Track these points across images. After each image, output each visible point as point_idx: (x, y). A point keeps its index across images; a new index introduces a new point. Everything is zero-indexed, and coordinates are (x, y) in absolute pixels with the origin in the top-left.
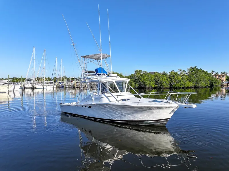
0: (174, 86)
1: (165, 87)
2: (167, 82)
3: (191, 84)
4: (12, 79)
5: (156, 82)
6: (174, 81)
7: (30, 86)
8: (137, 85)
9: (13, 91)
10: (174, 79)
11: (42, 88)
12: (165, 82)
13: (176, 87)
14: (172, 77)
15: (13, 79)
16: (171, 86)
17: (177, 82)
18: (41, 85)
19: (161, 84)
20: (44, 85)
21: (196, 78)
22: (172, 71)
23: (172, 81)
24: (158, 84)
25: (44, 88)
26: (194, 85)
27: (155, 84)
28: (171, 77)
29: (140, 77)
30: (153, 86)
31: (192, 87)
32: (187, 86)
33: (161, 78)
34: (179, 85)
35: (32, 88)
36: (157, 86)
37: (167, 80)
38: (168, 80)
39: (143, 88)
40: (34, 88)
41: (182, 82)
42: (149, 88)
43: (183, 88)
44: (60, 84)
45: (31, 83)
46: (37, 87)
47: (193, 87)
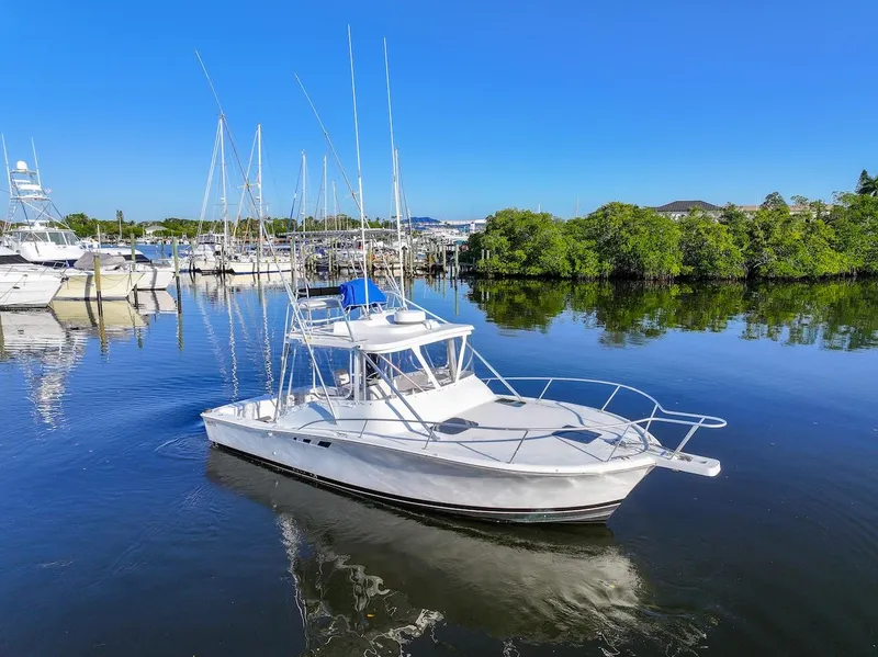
0: (764, 270)
1: (724, 275)
2: (737, 253)
3: (845, 260)
4: (163, 224)
5: (690, 255)
6: (767, 251)
7: (212, 264)
8: (608, 266)
9: (152, 290)
10: (767, 239)
11: (253, 273)
12: (727, 253)
13: (771, 275)
14: (761, 234)
15: (166, 223)
16: (751, 268)
17: (781, 255)
18: (248, 260)
19: (711, 260)
20: (259, 262)
21: (870, 233)
22: (770, 196)
23: (756, 248)
24: (696, 263)
25: (259, 273)
26: (859, 264)
27: (686, 263)
28: (756, 233)
29: (623, 233)
30: (676, 270)
31: (848, 276)
32: (823, 269)
33: (710, 239)
34: (787, 267)
35: (220, 272)
36: (690, 269)
37: (735, 244)
38: (742, 246)
39: (634, 277)
40: (225, 272)
41: (804, 254)
42: (655, 280)
43: (803, 279)
44: (320, 256)
45: (217, 253)
46: (236, 267)
47: (852, 275)
